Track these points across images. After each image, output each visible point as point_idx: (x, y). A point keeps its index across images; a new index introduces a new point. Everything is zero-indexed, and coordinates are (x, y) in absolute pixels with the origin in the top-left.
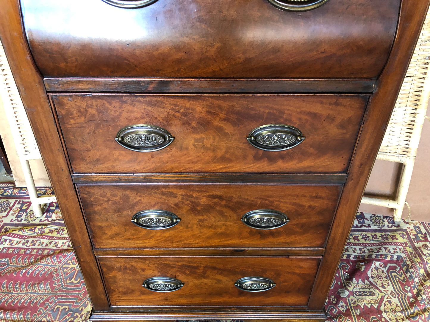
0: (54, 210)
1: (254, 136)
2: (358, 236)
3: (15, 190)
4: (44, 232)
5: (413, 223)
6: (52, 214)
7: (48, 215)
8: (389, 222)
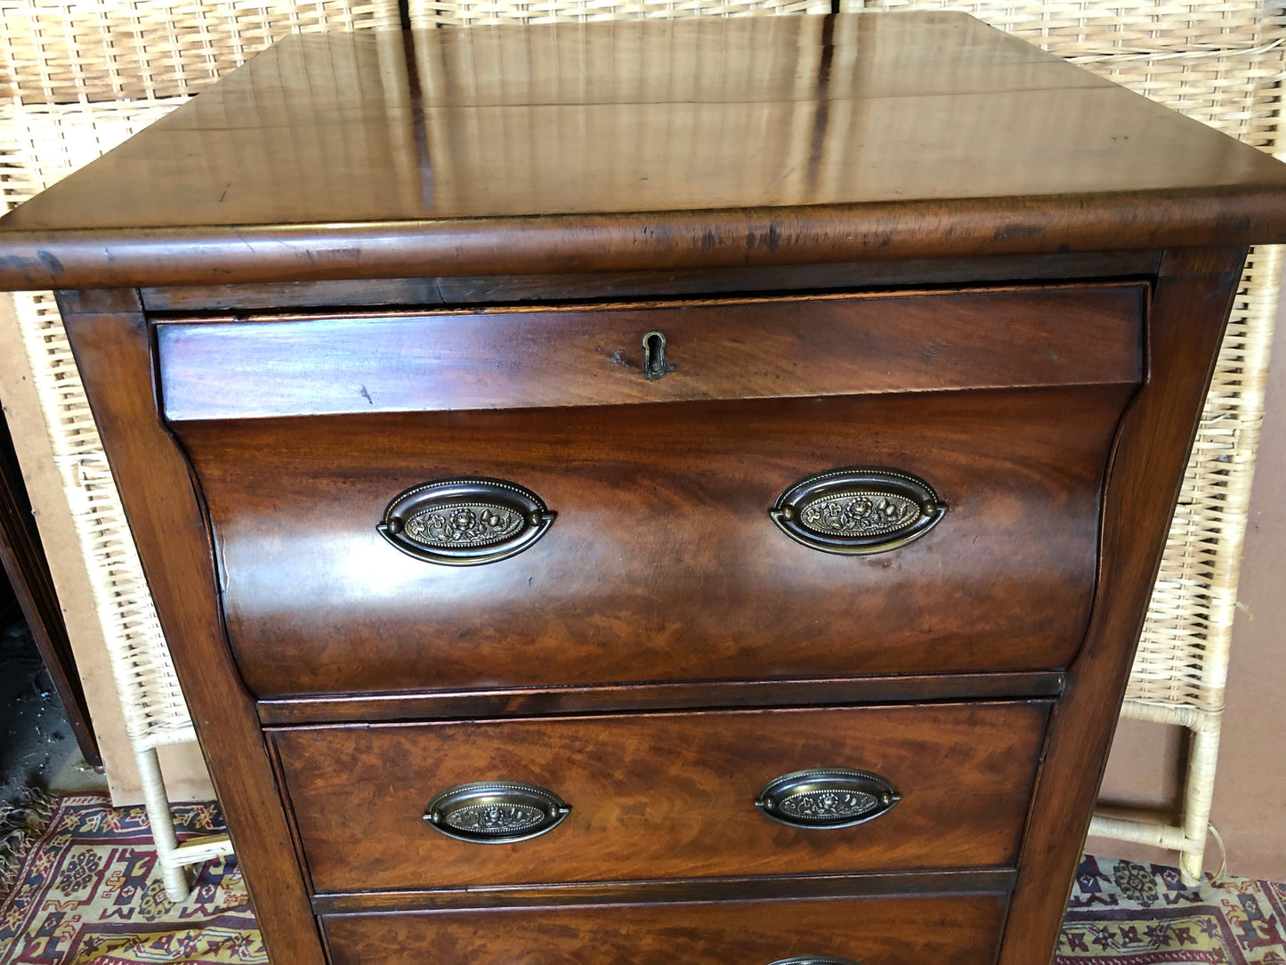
0: (221, 877)
1: (772, 798)
2: (1083, 934)
3: (109, 817)
4: (194, 949)
5: (1236, 887)
6: (216, 889)
7: (204, 893)
8: (1169, 887)
